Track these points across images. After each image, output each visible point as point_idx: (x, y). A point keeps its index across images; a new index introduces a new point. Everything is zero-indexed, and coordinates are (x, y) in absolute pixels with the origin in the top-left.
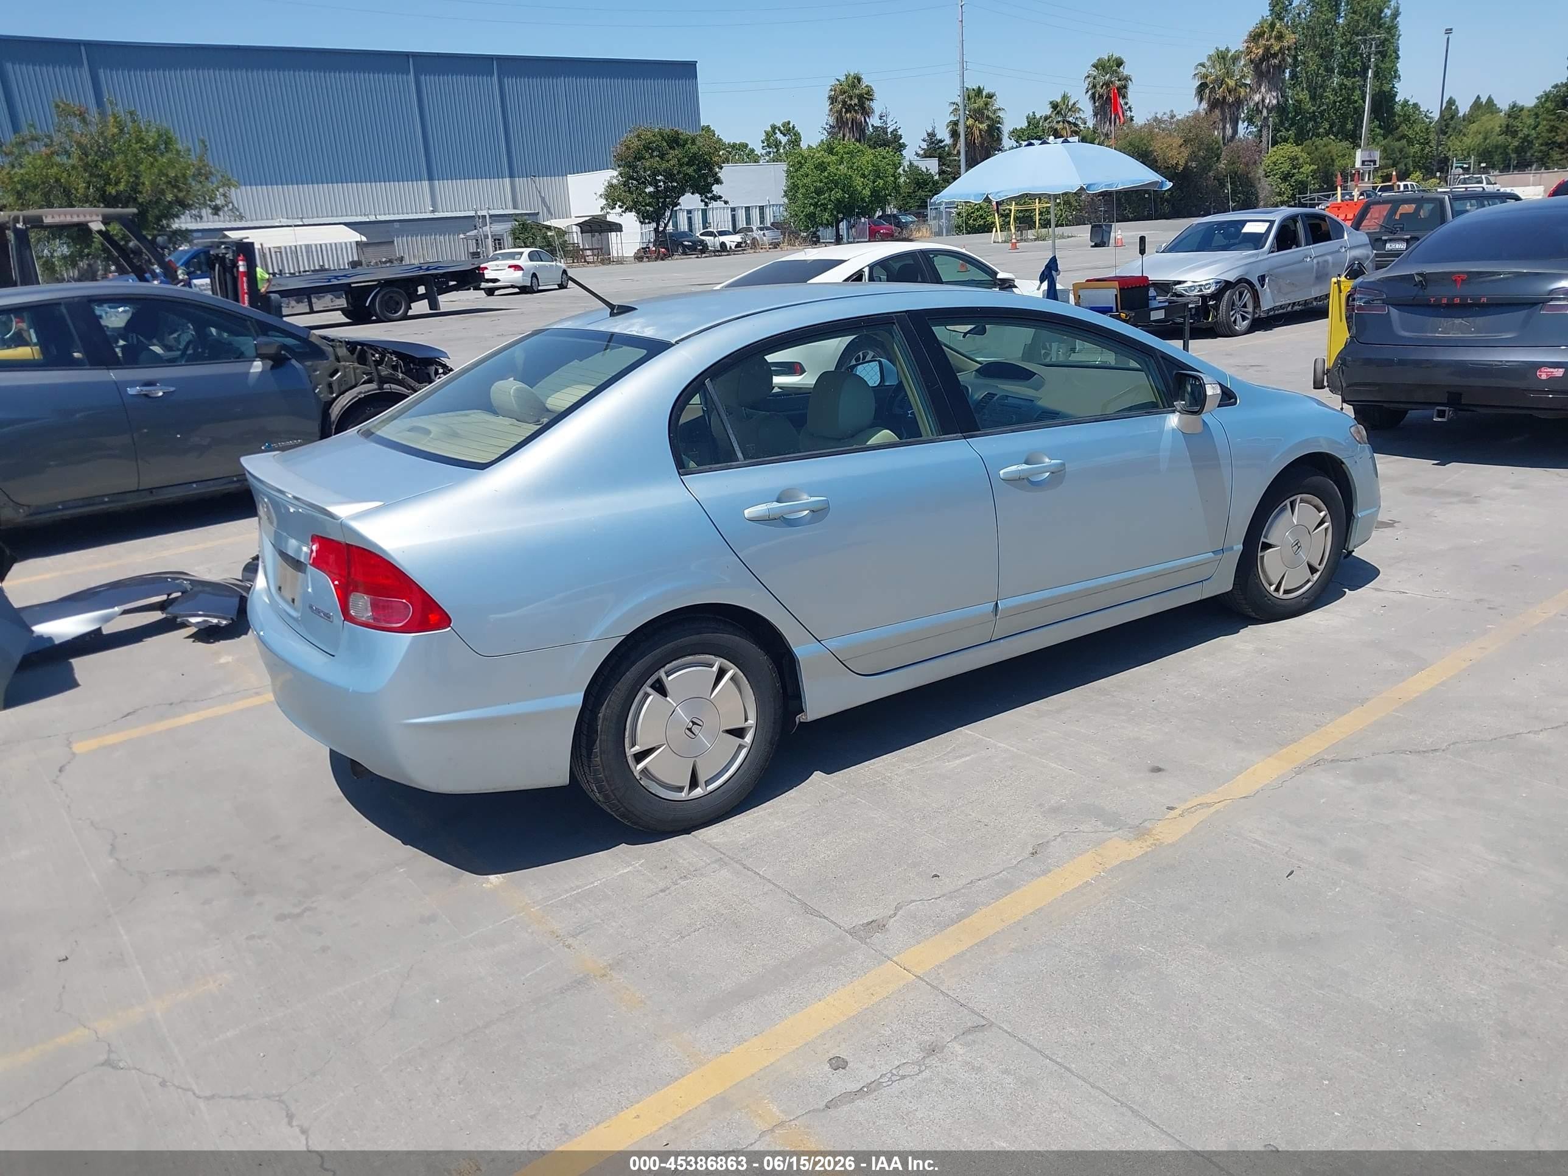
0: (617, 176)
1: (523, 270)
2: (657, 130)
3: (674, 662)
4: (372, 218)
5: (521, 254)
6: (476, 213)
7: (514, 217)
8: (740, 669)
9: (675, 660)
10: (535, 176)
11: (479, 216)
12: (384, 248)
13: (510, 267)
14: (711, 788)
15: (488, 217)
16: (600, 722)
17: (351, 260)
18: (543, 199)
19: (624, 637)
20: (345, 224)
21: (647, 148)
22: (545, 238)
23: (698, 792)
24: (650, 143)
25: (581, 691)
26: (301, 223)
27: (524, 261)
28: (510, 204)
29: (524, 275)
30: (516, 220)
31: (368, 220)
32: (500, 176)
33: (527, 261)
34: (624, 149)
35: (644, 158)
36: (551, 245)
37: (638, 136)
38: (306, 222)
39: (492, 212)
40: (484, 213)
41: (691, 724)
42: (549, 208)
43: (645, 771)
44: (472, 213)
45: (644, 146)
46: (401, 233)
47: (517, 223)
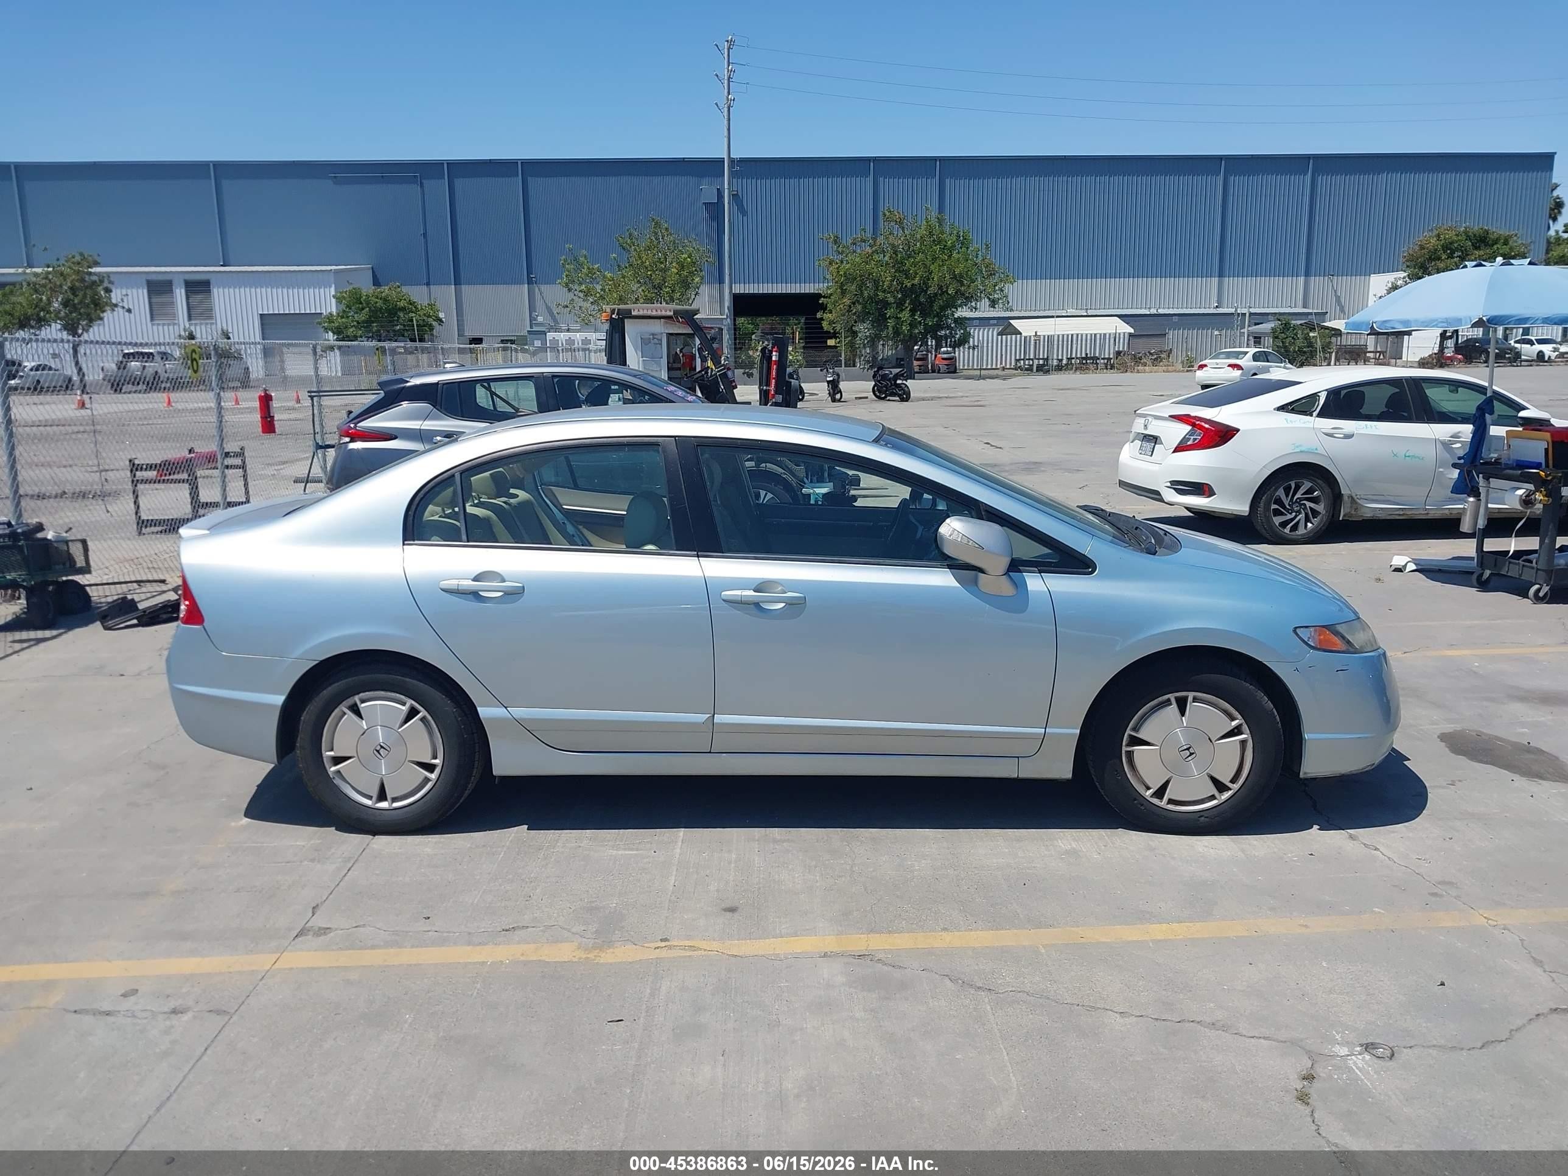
0: (1404, 278)
1: (1243, 369)
2: (1462, 229)
3: (367, 693)
4: (1153, 311)
5: (1246, 353)
6: (1236, 310)
7: (1277, 316)
8: (429, 713)
9: (368, 691)
10: (1333, 275)
11: (1239, 314)
12: (1155, 340)
13: (1229, 366)
14: (396, 805)
15: (1247, 315)
16: (301, 723)
17: (1116, 349)
18: (1338, 299)
19: (317, 662)
20: (1119, 316)
21: (1445, 248)
22: (1306, 339)
23: (384, 805)
24: (1451, 243)
25: (281, 694)
26: (1085, 314)
27: (1246, 362)
28: (1300, 303)
29: (1242, 375)
30: (1279, 320)
31: (1149, 313)
32: (1295, 274)
33: (1250, 361)
34: (1417, 248)
35: (1439, 259)
36: (1312, 347)
37: (1438, 236)
38: (1090, 312)
39: (1253, 310)
40: (1245, 311)
41: (379, 747)
42: (1343, 307)
43: (338, 772)
44: (1232, 311)
45: (1443, 246)
46: (1176, 327)
47: (1280, 322)
